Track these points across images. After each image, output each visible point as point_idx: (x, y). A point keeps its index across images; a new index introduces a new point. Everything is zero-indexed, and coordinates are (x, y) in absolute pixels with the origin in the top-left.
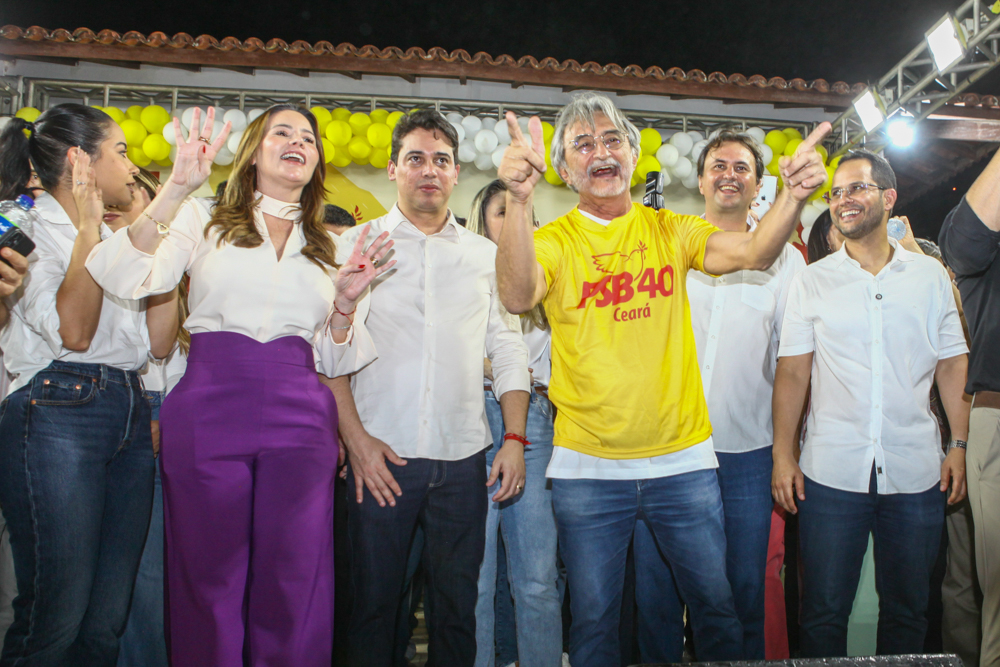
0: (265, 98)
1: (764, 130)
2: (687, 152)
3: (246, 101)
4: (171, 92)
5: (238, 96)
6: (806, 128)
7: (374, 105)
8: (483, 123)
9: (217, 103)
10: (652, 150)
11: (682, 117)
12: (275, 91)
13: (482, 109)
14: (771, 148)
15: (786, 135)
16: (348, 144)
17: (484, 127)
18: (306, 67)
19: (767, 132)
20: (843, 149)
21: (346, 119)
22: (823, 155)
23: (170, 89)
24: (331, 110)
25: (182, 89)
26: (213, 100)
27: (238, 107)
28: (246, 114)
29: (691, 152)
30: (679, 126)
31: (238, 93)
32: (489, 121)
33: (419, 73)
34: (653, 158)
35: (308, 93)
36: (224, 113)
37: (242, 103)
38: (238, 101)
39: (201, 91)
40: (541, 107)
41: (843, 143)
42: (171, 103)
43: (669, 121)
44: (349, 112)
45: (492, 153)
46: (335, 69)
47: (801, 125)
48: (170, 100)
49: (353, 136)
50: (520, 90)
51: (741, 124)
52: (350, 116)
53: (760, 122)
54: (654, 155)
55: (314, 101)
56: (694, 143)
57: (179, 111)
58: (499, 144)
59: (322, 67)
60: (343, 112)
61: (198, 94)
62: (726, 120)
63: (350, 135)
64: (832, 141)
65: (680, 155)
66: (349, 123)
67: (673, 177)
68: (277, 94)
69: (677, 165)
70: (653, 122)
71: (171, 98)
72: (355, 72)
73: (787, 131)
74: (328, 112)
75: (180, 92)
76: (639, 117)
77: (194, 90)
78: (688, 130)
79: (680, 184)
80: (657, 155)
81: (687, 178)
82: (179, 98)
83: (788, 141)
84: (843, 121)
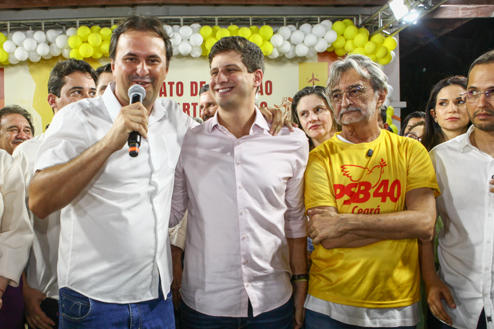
0: (55, 23)
1: (332, 21)
2: (287, 38)
3: (45, 25)
4: (6, 24)
5: (41, 23)
6: (355, 18)
7: (112, 22)
8: (173, 29)
9: (30, 28)
10: (268, 38)
11: (283, 17)
12: (60, 19)
13: (171, 20)
14: (336, 31)
15: (345, 23)
16: (100, 45)
17: (174, 31)
18: (75, 5)
19: (333, 21)
20: (380, 30)
21: (99, 32)
22: (367, 34)
23: (6, 22)
24: (90, 27)
25: (12, 22)
26: (29, 26)
27: (40, 29)
28: (45, 33)
29: (290, 38)
30: (281, 22)
31: (40, 21)
32: (176, 27)
33: (136, 3)
34: (268, 42)
35: (77, 18)
36: (34, 33)
37: (43, 27)
38: (41, 25)
39: (21, 22)
40: (204, 17)
41: (379, 27)
42: (6, 30)
43: (275, 20)
44: (100, 28)
45: (178, 46)
46: (90, 4)
47: (352, 17)
48: (5, 28)
49: (103, 41)
50: (191, 8)
51: (317, 18)
52: (100, 30)
53: (328, 17)
54: (269, 41)
55: (81, 23)
56: (292, 32)
57: (11, 34)
58: (182, 40)
59: (83, 4)
60: (97, 27)
61: (20, 24)
62: (308, 17)
63: (101, 41)
64: (371, 25)
65: (284, 40)
66: (100, 34)
67: (280, 53)
68: (61, 20)
69: (282, 46)
70: (266, 21)
71: (6, 27)
72: (101, 5)
73: (345, 21)
74: (88, 28)
75: (10, 23)
76: (259, 19)
77: (18, 22)
78: (287, 24)
79: (284, 56)
80: (271, 40)
81: (288, 53)
82: (10, 26)
83: (346, 27)
84: (380, 13)
